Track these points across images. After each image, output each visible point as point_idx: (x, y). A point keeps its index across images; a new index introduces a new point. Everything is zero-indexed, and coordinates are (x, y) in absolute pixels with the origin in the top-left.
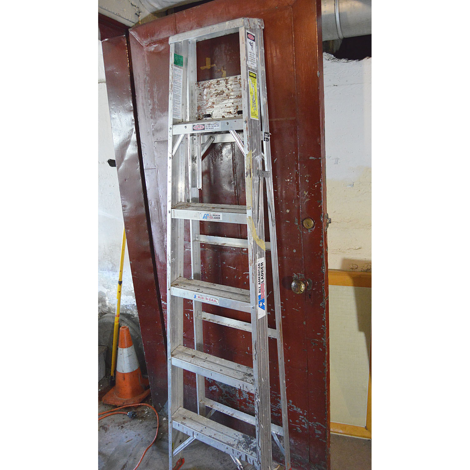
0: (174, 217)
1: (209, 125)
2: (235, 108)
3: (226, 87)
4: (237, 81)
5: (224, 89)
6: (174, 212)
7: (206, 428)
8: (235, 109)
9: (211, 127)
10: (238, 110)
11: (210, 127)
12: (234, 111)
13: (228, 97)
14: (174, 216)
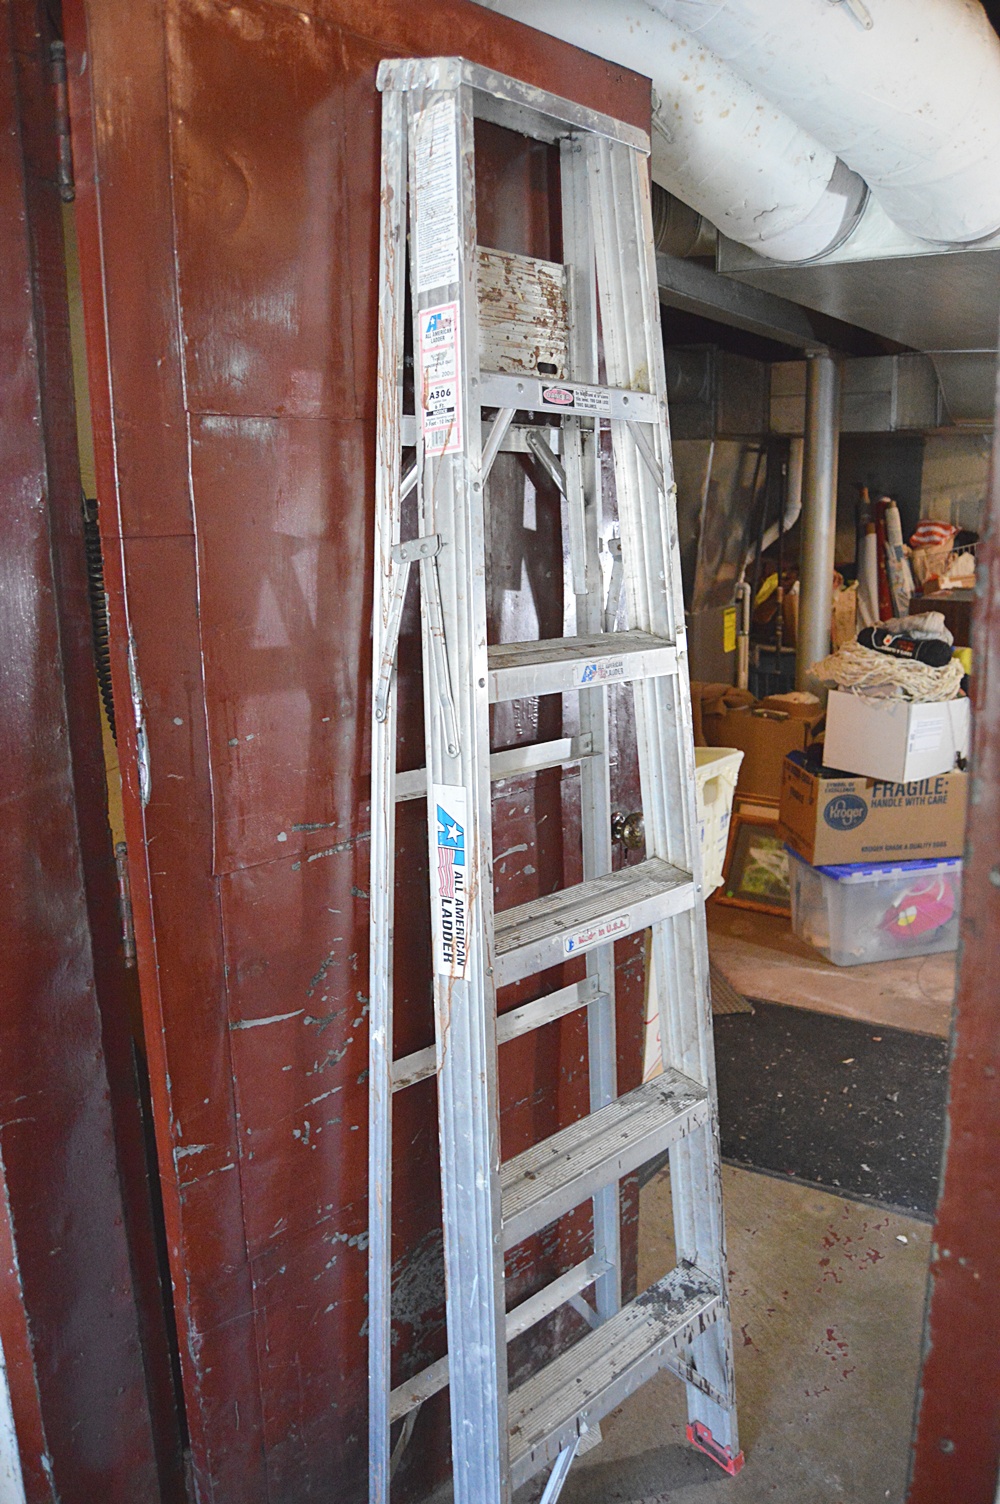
0: (497, 697)
1: (585, 394)
2: (531, 352)
3: (507, 281)
4: (534, 276)
5: (501, 285)
6: (496, 681)
7: (579, 1381)
8: (532, 356)
9: (590, 403)
10: (539, 360)
11: (586, 400)
12: (530, 361)
13: (514, 315)
14: (497, 693)
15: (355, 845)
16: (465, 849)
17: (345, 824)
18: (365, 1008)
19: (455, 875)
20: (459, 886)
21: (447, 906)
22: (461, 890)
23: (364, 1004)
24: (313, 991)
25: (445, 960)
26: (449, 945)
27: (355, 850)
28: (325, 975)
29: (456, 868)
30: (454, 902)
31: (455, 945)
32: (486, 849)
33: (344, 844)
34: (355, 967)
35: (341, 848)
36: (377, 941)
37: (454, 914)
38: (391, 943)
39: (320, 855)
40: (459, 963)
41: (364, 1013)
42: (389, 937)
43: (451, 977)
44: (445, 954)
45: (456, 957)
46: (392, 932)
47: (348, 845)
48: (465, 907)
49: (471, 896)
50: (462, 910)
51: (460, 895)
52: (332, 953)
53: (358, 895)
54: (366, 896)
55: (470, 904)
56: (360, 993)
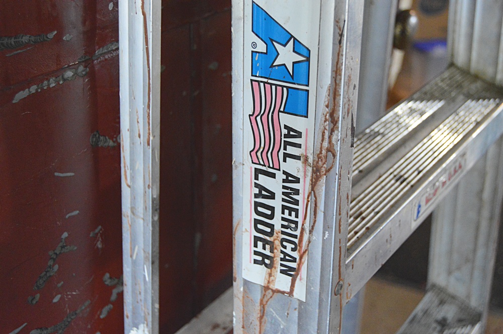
15: (93, 67)
16: (312, 88)
17: (73, 36)
18: (115, 292)
19: (285, 131)
20: (291, 150)
21: (263, 180)
22: (297, 158)
23: (114, 287)
24: (38, 296)
25: (256, 262)
26: (265, 242)
27: (92, 75)
28: (56, 267)
29: (286, 119)
30: (280, 176)
31: (277, 243)
32: (352, 87)
33: (74, 67)
34: (99, 245)
35: (69, 74)
36: (133, 213)
37: (279, 196)
38: (156, 218)
39: (33, 89)
40: (282, 272)
41: (114, 297)
42: (154, 210)
43: (266, 288)
44: (256, 253)
45: (278, 262)
46: (157, 202)
47: (81, 68)
48: (303, 187)
49: (316, 172)
50: (297, 192)
51: (293, 167)
52: (65, 235)
53: (101, 144)
54: (111, 143)
55: (314, 185)
56: (107, 275)
